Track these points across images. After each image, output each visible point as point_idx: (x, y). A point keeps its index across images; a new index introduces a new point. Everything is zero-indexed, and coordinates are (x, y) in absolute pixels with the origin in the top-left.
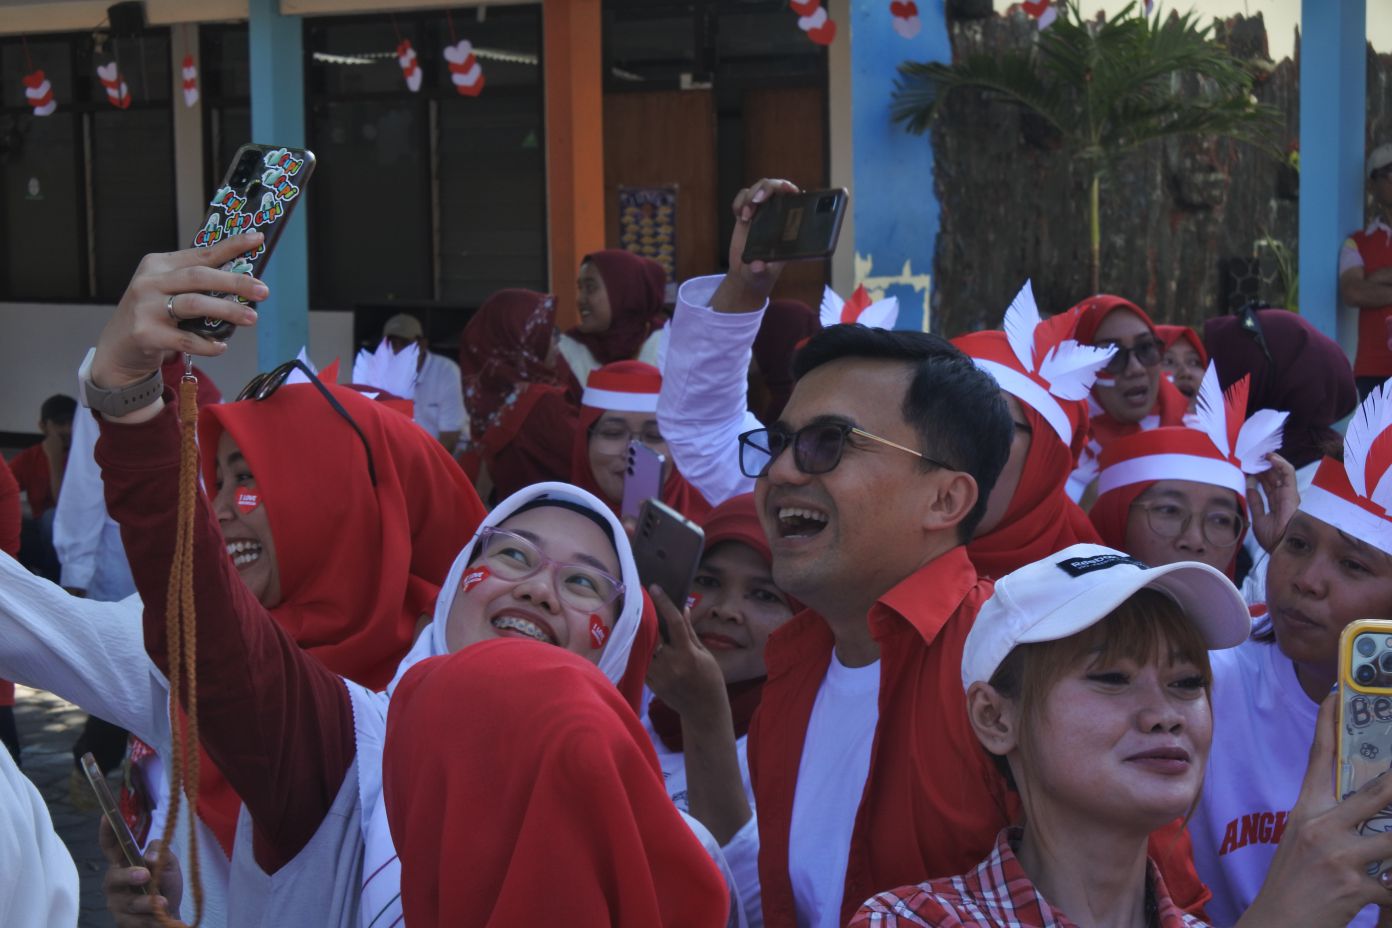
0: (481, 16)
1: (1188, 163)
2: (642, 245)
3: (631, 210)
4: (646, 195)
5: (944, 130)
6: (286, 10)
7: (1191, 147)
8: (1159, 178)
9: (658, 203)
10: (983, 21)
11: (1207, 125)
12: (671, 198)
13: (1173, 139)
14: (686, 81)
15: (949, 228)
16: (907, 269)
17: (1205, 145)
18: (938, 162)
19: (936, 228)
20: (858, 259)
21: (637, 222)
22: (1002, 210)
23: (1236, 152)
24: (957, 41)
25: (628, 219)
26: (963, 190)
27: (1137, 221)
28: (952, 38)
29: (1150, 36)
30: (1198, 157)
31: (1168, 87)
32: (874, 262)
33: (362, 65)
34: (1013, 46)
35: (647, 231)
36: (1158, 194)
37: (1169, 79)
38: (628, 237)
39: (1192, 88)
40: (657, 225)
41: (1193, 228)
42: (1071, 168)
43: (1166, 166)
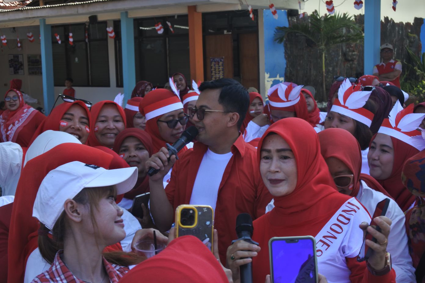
0: (176, 17)
1: (348, 50)
2: (216, 71)
3: (213, 63)
4: (217, 59)
5: (287, 43)
6: (129, 17)
7: (349, 46)
8: (341, 54)
9: (219, 61)
10: (296, 17)
11: (351, 41)
12: (222, 60)
13: (344, 44)
14: (225, 32)
15: (288, 66)
16: (278, 76)
17: (352, 45)
18: (285, 51)
19: (285, 66)
20: (266, 74)
21: (215, 66)
22: (301, 62)
23: (360, 47)
24: (290, 21)
25: (212, 65)
26: (292, 57)
27: (335, 64)
28: (289, 21)
29: (337, 19)
30: (350, 48)
31: (342, 32)
32: (270, 74)
33: (148, 30)
34: (304, 22)
35: (217, 68)
36: (340, 58)
37: (343, 30)
38: (213, 69)
39: (349, 31)
40: (219, 66)
41: (349, 66)
42: (319, 51)
43: (342, 51)
